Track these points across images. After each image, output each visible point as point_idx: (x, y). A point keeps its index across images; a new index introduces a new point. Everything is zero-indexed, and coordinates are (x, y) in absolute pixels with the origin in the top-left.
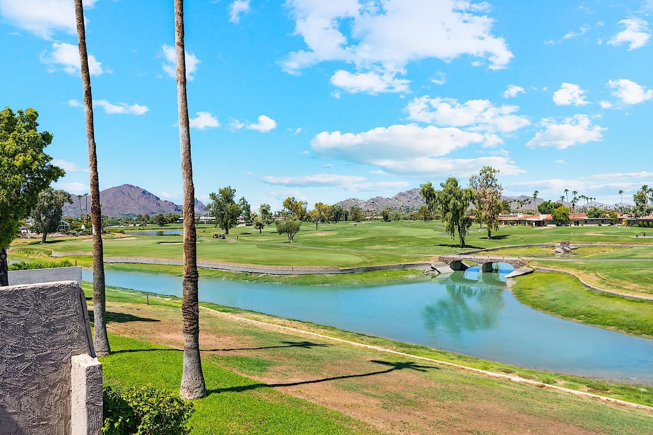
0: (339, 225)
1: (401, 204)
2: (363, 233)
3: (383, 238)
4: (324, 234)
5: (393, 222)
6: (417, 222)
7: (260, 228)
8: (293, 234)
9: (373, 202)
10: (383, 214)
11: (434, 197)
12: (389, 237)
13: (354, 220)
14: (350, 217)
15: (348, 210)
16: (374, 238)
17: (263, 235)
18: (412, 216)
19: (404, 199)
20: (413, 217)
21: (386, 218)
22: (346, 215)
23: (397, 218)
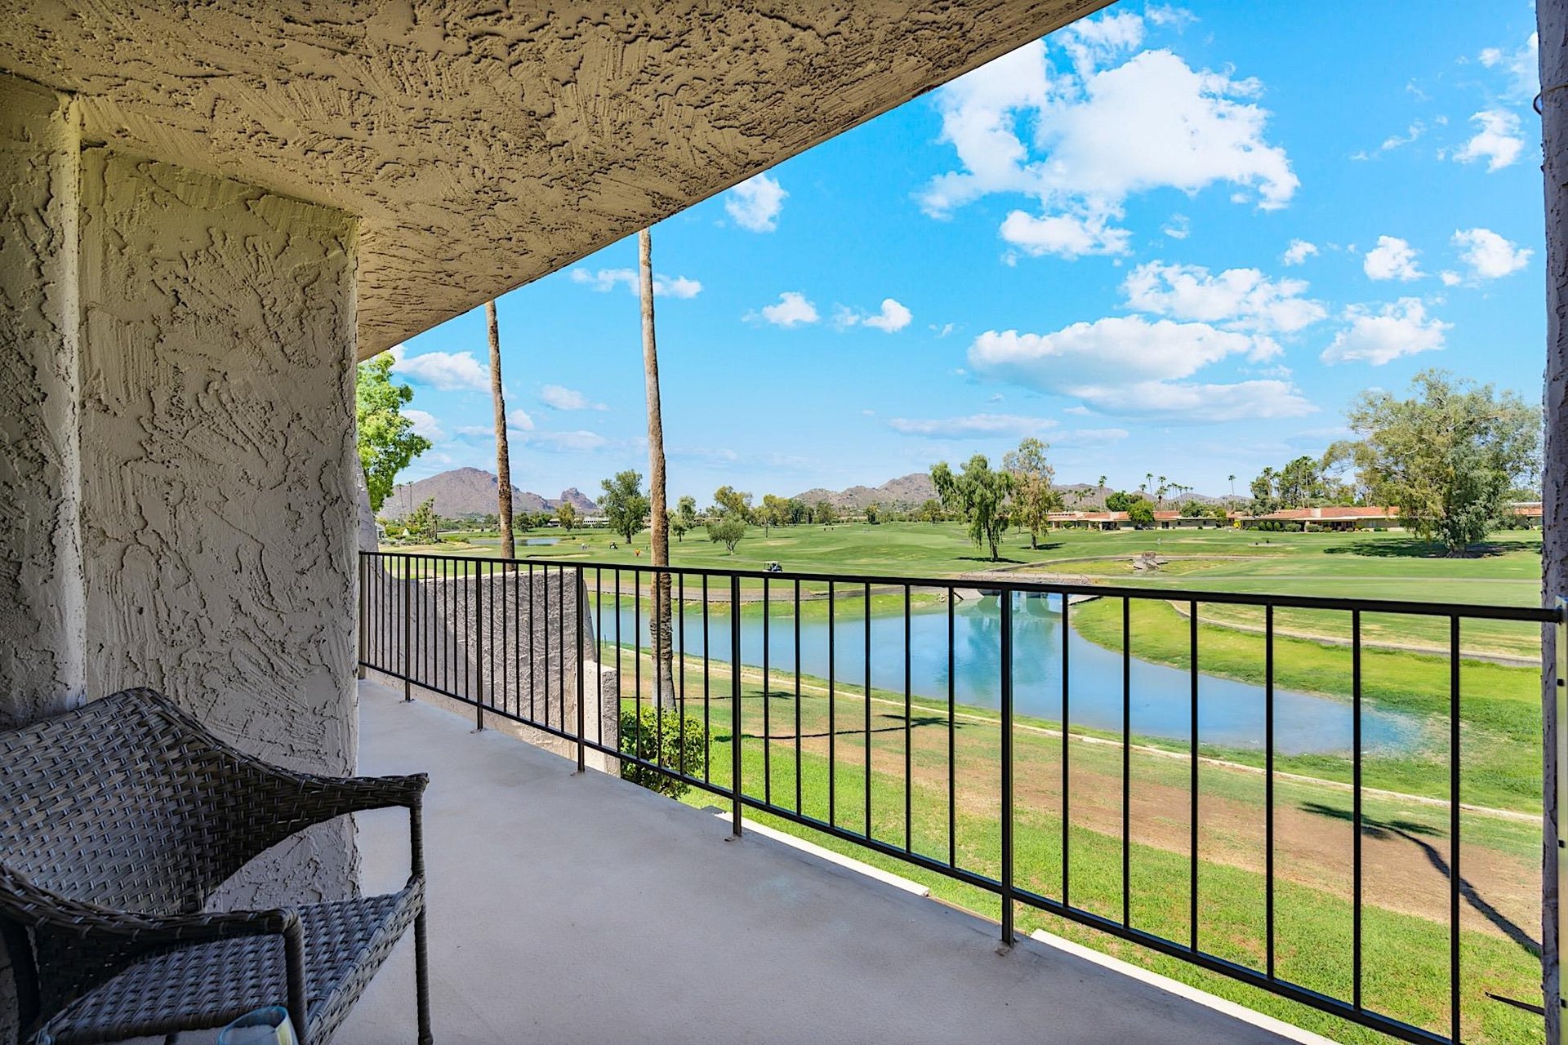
0: (800, 529)
1: (894, 497)
2: (838, 540)
3: (873, 548)
4: (779, 543)
5: (882, 524)
6: (920, 525)
7: (679, 534)
8: (733, 542)
9: (852, 494)
10: (867, 512)
11: (952, 484)
12: (881, 546)
13: (822, 522)
14: (816, 516)
15: (812, 507)
16: (860, 547)
17: (685, 545)
18: (911, 515)
19: (899, 491)
20: (912, 518)
21: (872, 519)
22: (810, 515)
23: (890, 518)
